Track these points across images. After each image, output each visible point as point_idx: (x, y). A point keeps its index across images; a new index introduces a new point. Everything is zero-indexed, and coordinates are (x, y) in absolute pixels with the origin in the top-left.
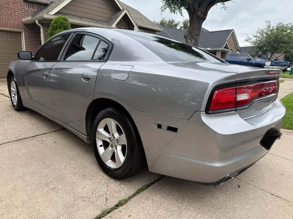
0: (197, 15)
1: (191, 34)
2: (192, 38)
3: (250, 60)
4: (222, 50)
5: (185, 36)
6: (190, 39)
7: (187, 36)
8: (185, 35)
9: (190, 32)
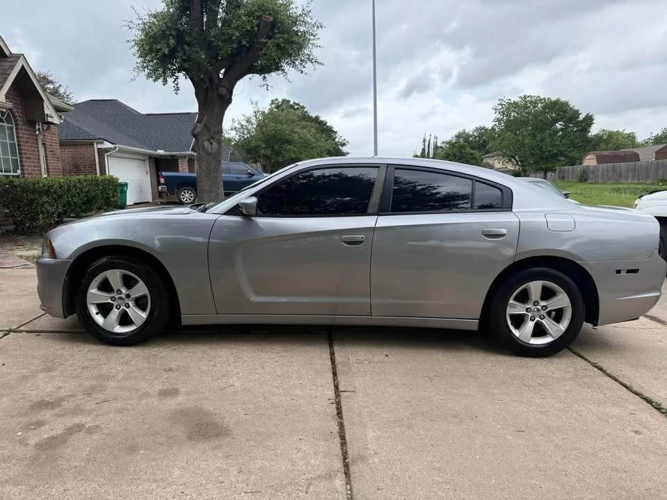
0: (218, 92)
1: (208, 130)
2: (212, 138)
3: (253, 175)
4: (190, 155)
5: (195, 133)
6: (209, 140)
7: (200, 132)
8: (194, 129)
9: (205, 125)
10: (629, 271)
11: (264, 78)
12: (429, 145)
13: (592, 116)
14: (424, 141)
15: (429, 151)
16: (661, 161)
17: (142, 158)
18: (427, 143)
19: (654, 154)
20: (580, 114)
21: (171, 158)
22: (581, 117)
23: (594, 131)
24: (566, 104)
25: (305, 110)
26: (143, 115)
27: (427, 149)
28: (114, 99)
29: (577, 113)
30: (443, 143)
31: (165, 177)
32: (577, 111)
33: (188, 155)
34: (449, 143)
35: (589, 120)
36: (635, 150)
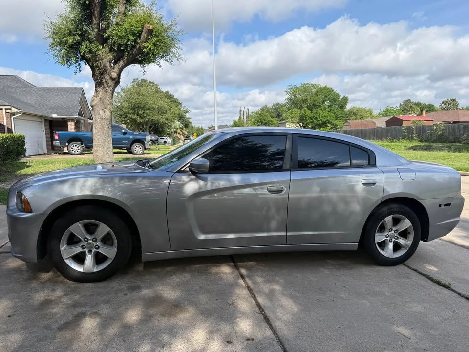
0: (110, 76)
2: (105, 108)
3: (126, 133)
4: (77, 118)
6: (103, 109)
7: (96, 104)
9: (101, 99)
10: (446, 205)
11: (143, 67)
12: (243, 114)
13: (347, 97)
14: (241, 111)
15: (244, 119)
16: (389, 127)
17: (39, 120)
18: (242, 113)
19: (385, 123)
20: (340, 96)
21: (61, 120)
22: (341, 98)
23: (349, 107)
24: (331, 90)
25: (158, 87)
26: (39, 88)
27: (242, 117)
28: (15, 75)
29: (338, 95)
30: (252, 113)
31: (59, 135)
32: (338, 94)
33: (75, 118)
34: (257, 113)
35: (345, 100)
36: (373, 120)
